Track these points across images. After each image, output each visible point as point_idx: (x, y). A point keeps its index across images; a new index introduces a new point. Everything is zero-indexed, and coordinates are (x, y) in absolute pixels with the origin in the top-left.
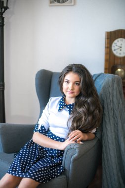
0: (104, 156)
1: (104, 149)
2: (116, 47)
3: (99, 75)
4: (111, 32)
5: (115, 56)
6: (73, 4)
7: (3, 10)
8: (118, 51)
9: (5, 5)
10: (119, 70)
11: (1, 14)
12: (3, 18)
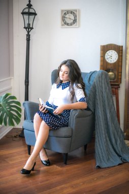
0: (96, 122)
2: (109, 57)
3: (94, 72)
4: (104, 46)
5: (107, 63)
6: (78, 26)
7: (30, 29)
8: (110, 59)
9: (31, 26)
10: (110, 73)
11: (28, 32)
12: (29, 35)
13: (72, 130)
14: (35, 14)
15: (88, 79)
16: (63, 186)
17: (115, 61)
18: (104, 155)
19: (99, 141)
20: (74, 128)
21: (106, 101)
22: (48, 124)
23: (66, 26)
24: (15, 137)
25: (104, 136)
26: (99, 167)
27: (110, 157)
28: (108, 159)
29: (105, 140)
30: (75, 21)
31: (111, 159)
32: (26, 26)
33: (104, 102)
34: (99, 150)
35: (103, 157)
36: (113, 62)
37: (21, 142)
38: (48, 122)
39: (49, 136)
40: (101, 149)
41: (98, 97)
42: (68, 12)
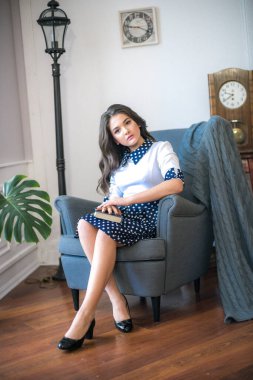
0: (216, 226)
1: (215, 218)
2: (226, 96)
3: (200, 124)
6: (157, 42)
7: (58, 54)
8: (230, 101)
9: (60, 46)
11: (56, 59)
12: (59, 65)
13: (165, 243)
14: (65, 21)
15: (189, 139)
16: (156, 363)
17: (242, 103)
18: (240, 295)
19: (226, 267)
22: (111, 234)
23: (132, 44)
24: (45, 281)
25: (236, 254)
26: (232, 320)
29: (238, 262)
30: (149, 32)
32: (50, 47)
33: (227, 182)
34: (229, 285)
35: (238, 299)
36: (236, 106)
37: (58, 290)
38: (111, 230)
39: (117, 262)
40: (232, 284)
41: (213, 173)
42: (134, 15)
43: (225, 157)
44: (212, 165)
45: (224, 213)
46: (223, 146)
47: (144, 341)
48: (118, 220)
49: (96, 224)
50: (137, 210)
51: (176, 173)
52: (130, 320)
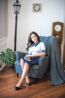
0: (51, 62)
1: (51, 60)
2: (56, 28)
3: (50, 37)
4: (54, 23)
5: (55, 31)
6: (41, 12)
7: (17, 14)
8: (57, 29)
9: (18, 12)
10: (57, 36)
11: (17, 15)
12: (17, 17)
14: (20, 6)
15: (47, 40)
17: (60, 30)
19: (52, 72)
20: (41, 66)
21: (56, 52)
22: (28, 64)
23: (35, 12)
24: (9, 68)
25: (55, 69)
26: (53, 85)
27: (58, 80)
28: (57, 81)
29: (55, 71)
30: (40, 9)
31: (58, 81)
32: (15, 12)
34: (53, 76)
35: (54, 79)
36: (58, 31)
38: (28, 63)
41: (52, 50)
42: (36, 5)
43: (55, 46)
44: (52, 48)
45: (53, 59)
46: (55, 44)
47: (34, 88)
48: (30, 60)
49: (25, 61)
50: (34, 58)
51: (45, 51)
52: (30, 83)
